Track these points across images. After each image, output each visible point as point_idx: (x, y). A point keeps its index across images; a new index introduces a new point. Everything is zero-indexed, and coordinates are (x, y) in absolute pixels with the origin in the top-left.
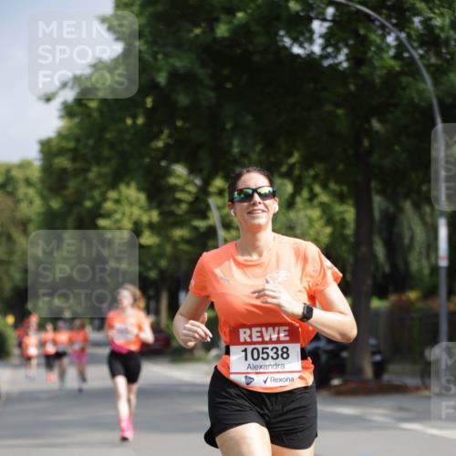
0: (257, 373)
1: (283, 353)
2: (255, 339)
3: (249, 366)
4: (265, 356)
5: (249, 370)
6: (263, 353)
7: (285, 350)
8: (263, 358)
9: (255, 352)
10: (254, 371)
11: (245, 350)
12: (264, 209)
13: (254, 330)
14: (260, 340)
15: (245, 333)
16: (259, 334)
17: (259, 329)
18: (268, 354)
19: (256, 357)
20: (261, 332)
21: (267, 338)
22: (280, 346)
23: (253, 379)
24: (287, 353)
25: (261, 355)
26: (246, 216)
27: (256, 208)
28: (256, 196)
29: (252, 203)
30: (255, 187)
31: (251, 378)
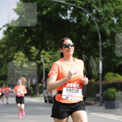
15: (68, 84)
24: (78, 91)
26: (67, 52)
27: (70, 50)
28: (70, 46)
29: (69, 48)
30: (69, 44)
31: (68, 97)
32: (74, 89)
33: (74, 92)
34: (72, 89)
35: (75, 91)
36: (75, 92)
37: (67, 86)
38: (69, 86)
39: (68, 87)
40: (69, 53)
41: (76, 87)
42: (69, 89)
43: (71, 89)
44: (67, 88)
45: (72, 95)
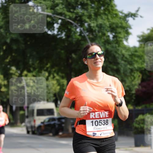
0: (98, 131)
1: (106, 122)
2: (96, 117)
3: (94, 129)
4: (101, 124)
5: (94, 130)
6: (100, 123)
7: (107, 121)
8: (100, 125)
9: (96, 122)
10: (96, 130)
11: (92, 122)
12: (101, 61)
13: (96, 113)
14: (99, 117)
15: (92, 114)
16: (98, 115)
17: (98, 113)
18: (101, 123)
19: (97, 124)
20: (99, 114)
21: (101, 117)
22: (105, 120)
23: (96, 134)
24: (107, 122)
25: (99, 124)
26: (93, 64)
27: (97, 61)
28: (97, 56)
29: (96, 59)
30: (96, 52)
31: (95, 133)
32: (103, 120)
33: (102, 125)
34: (100, 121)
35: (104, 122)
36: (104, 124)
37: (91, 117)
38: (94, 117)
39: (93, 119)
40: (96, 66)
41: (104, 117)
42: (94, 121)
43: (98, 120)
44: (91, 121)
45: (101, 129)
